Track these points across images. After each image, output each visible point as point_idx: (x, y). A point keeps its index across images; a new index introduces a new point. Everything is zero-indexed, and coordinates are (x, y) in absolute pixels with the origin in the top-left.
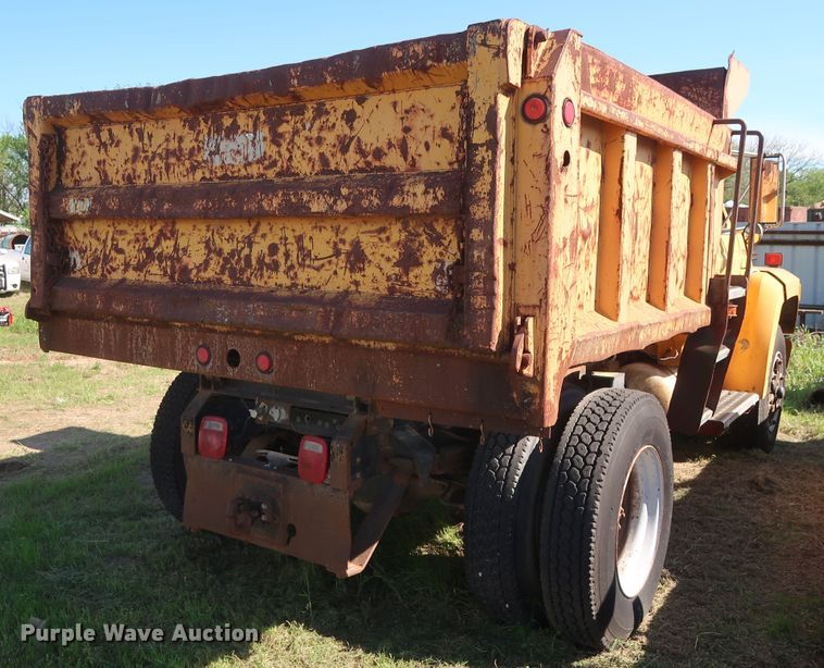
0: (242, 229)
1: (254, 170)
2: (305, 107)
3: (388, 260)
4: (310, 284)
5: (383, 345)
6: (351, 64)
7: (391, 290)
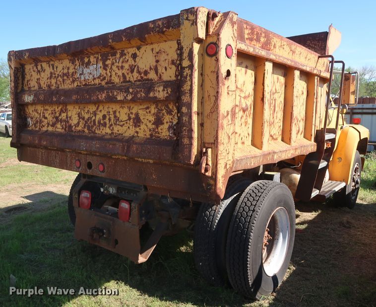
0: (92, 108)
1: (97, 81)
2: (116, 52)
3: (150, 122)
4: (118, 133)
5: (148, 161)
6: (133, 32)
7: (151, 135)
